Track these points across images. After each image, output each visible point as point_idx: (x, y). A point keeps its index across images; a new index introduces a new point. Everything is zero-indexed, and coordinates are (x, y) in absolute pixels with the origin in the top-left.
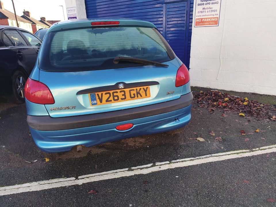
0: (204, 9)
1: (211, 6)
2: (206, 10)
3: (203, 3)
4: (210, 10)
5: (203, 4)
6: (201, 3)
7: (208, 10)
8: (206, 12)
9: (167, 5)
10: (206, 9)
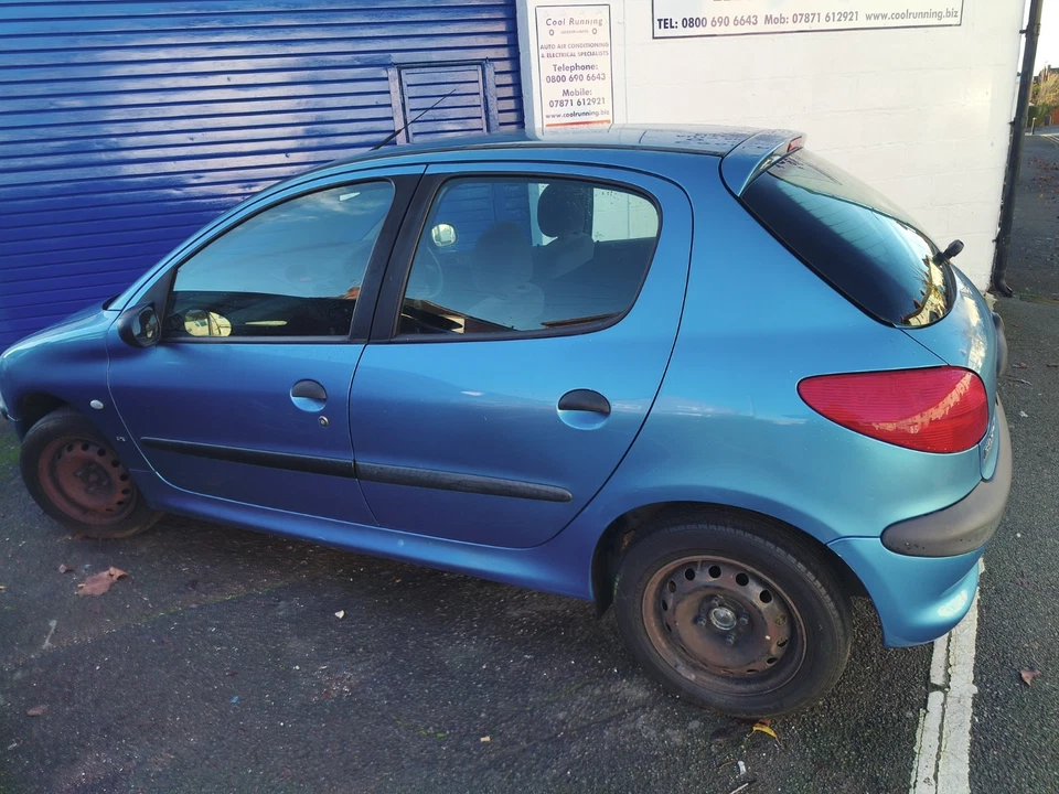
0: (566, 93)
1: (585, 85)
2: (575, 99)
3: (561, 73)
4: (586, 97)
5: (563, 79)
6: (556, 74)
7: (581, 97)
8: (575, 103)
9: (403, 72)
10: (572, 94)
